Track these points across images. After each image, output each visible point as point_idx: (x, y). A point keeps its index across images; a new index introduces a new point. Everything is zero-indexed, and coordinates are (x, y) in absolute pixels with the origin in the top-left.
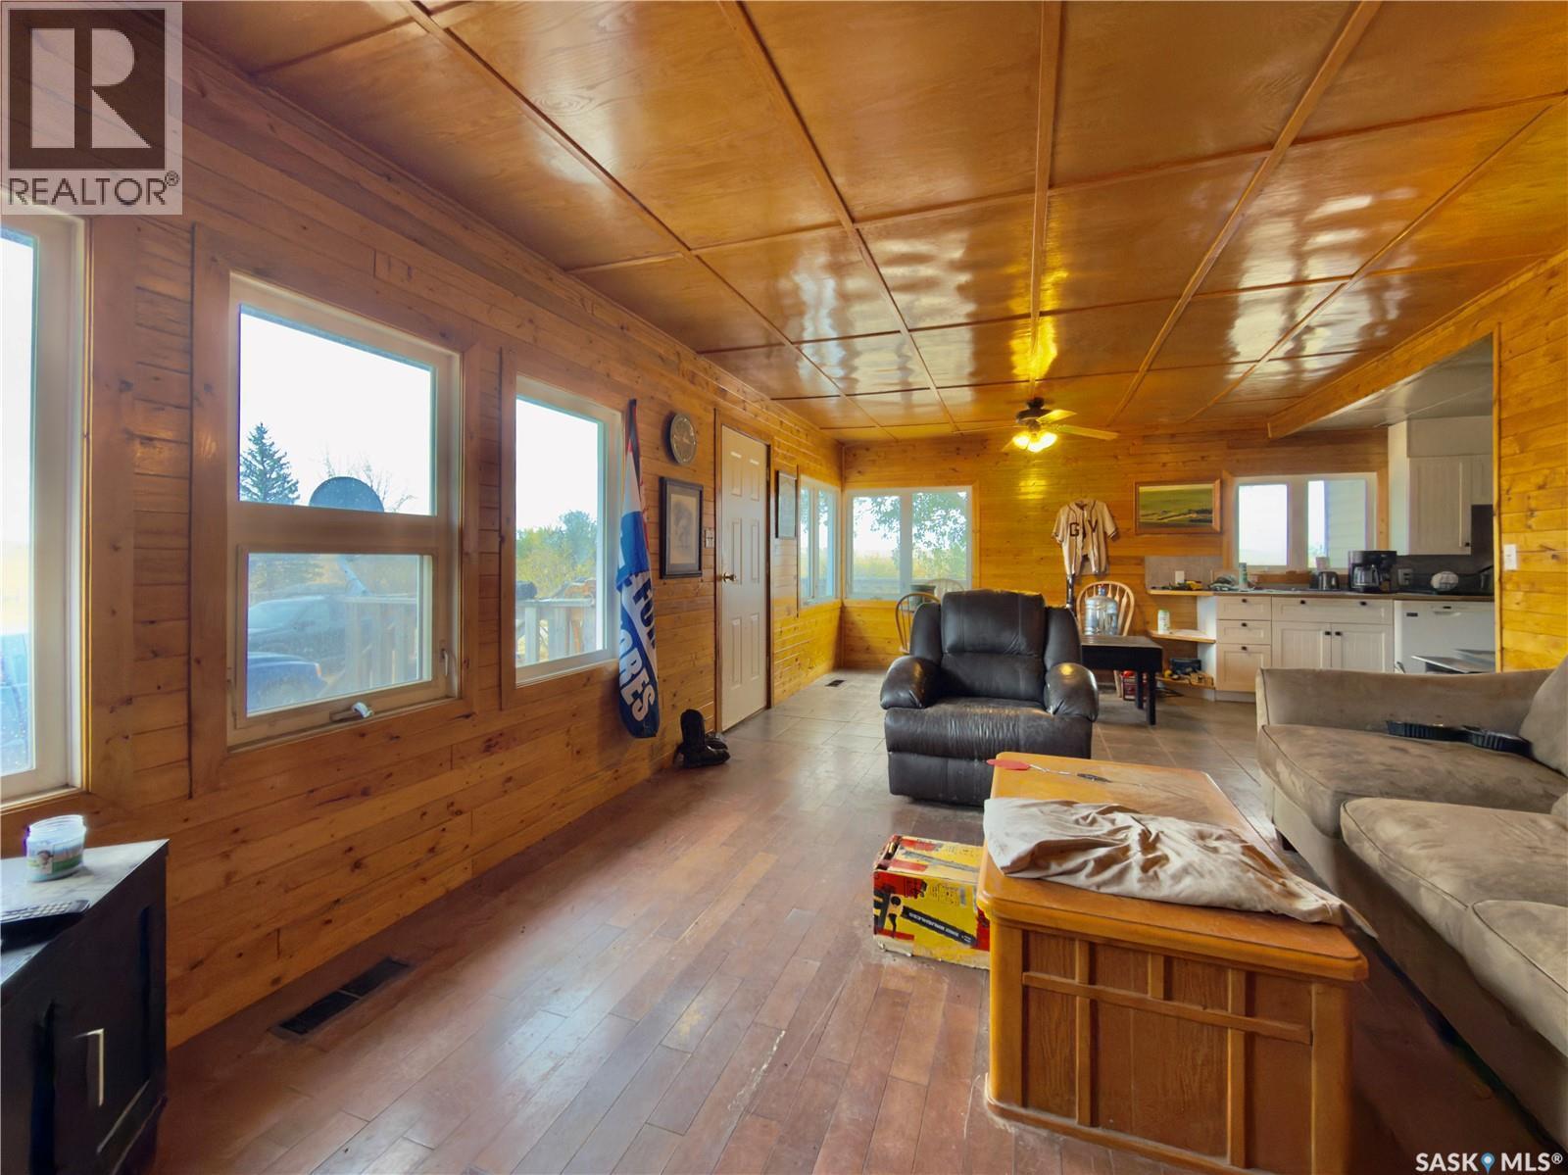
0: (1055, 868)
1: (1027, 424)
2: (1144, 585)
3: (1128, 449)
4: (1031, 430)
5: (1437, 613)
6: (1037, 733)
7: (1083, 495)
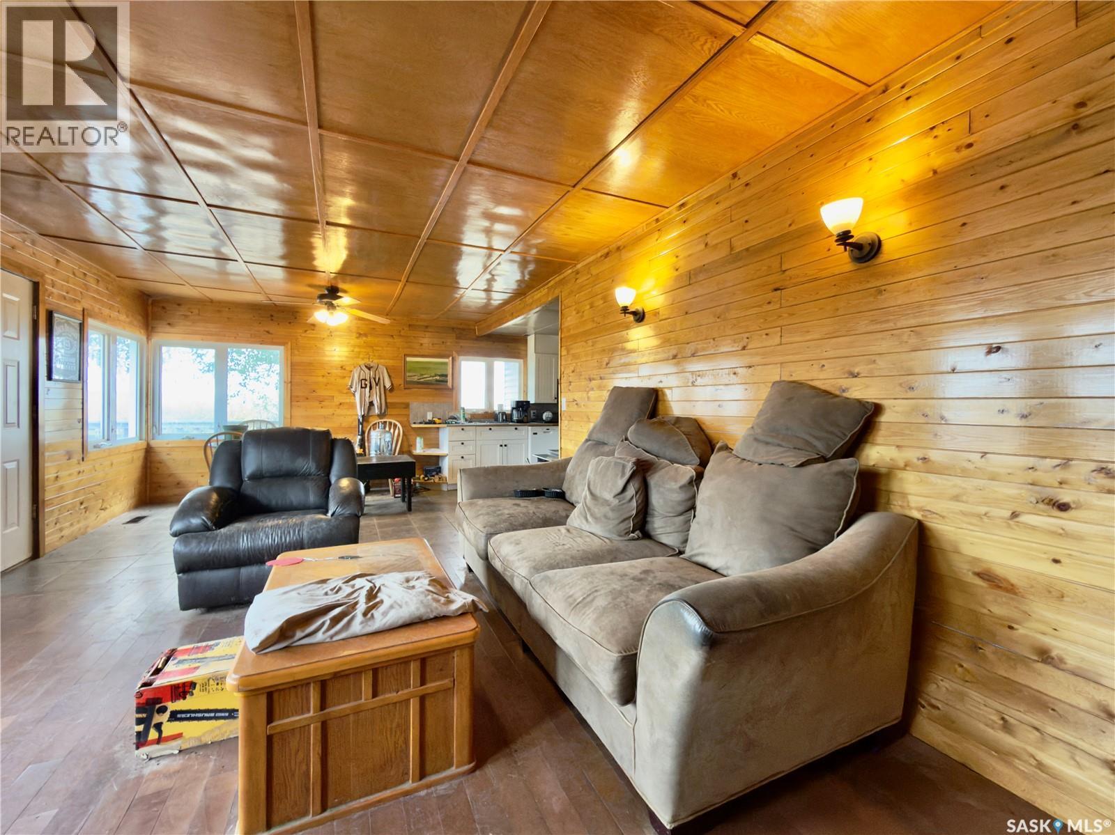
0: (299, 634)
1: (326, 304)
2: (409, 422)
3: (400, 332)
4: (328, 309)
5: (545, 432)
6: (318, 532)
7: (371, 360)
